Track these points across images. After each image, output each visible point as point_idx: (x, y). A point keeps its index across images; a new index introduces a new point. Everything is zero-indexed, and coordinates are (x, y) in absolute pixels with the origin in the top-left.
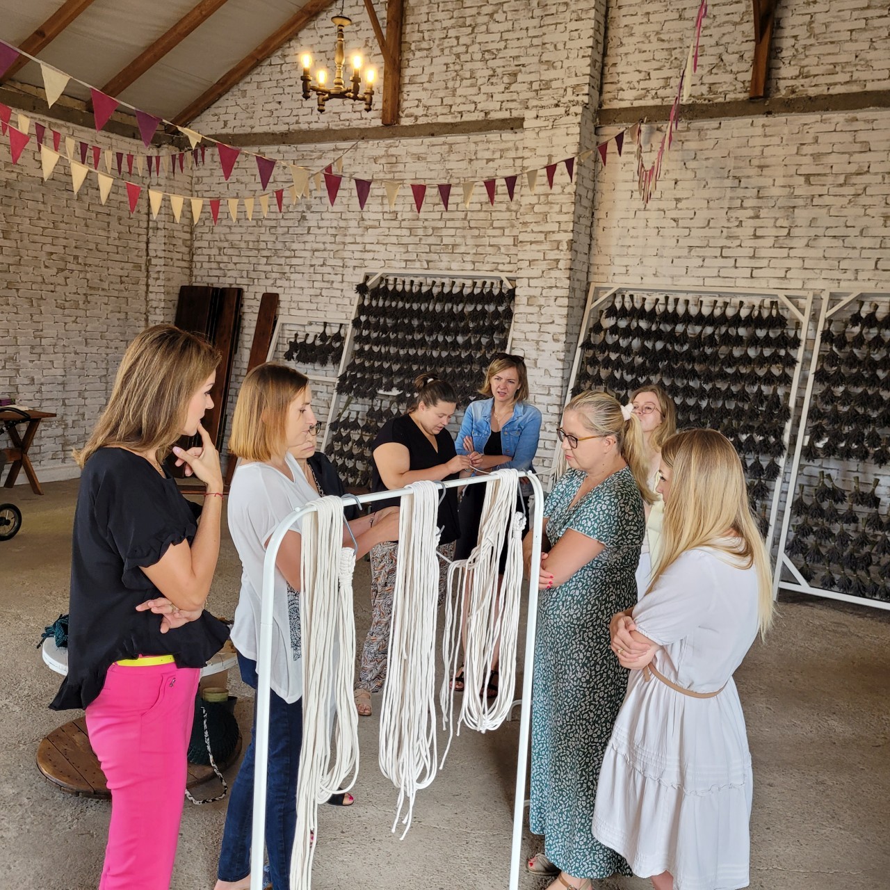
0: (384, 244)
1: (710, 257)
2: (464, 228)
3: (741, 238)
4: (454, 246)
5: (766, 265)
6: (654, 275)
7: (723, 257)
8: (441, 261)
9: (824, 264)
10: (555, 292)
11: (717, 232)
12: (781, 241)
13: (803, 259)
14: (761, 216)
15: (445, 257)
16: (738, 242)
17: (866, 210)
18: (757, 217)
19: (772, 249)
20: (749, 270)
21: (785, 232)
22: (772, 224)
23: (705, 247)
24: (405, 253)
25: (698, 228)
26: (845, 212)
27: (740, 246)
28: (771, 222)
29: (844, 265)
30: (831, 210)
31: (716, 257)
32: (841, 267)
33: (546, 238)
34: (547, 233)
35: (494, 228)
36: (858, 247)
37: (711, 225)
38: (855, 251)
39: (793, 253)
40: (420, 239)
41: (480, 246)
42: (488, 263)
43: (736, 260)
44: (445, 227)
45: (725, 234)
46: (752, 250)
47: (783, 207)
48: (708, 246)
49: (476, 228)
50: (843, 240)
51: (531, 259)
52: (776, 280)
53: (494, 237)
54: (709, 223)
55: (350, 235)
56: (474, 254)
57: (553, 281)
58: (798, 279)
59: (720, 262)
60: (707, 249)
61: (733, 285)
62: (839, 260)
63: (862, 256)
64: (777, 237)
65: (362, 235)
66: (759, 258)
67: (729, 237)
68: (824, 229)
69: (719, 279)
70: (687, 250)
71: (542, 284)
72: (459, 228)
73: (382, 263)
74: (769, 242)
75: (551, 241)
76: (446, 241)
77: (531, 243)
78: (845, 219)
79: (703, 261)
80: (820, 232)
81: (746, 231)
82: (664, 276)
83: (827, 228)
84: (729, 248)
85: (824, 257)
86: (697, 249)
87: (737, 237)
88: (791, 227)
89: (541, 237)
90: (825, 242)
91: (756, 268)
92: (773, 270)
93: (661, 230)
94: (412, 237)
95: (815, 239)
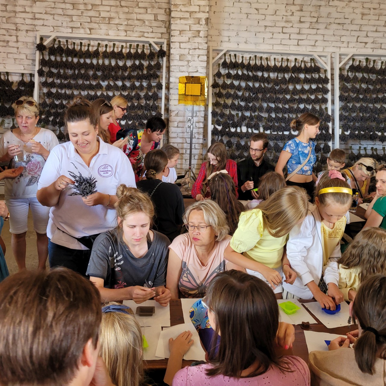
0: (51, 14)
1: (276, 33)
2: (117, 6)
3: (293, 22)
4: (110, 18)
5: (305, 38)
6: (245, 42)
7: (283, 33)
8: (101, 29)
9: (333, 38)
10: (198, 52)
11: (280, 18)
12: (313, 25)
13: (324, 35)
14: (304, 10)
15: (103, 26)
16: (291, 25)
17: (354, 10)
18: (302, 10)
19: (309, 29)
20: (297, 41)
21: (315, 20)
22: (309, 15)
23: (274, 27)
24: (70, 22)
25: (270, 15)
26: (344, 10)
27: (292, 27)
28: (308, 14)
29: (343, 39)
30: (338, 9)
31: (279, 33)
32: (341, 41)
33: (190, 16)
34: (191, 13)
35: (139, 8)
36: (350, 30)
37: (277, 14)
38: (348, 32)
39: (319, 32)
40: (82, 12)
41: (130, 19)
42: (137, 31)
43: (290, 35)
44: (102, 5)
45: (284, 19)
46: (298, 29)
47: (315, 6)
48: (275, 26)
49: (126, 7)
50: (343, 26)
51: (181, 29)
52: (310, 47)
53: (140, 14)
54: (276, 13)
55: (20, 6)
56: (126, 25)
57: (197, 44)
58: (320, 46)
59: (282, 36)
60: (275, 28)
61: (288, 49)
62: (341, 36)
63: (351, 35)
64: (311, 22)
65: (31, 6)
66: (302, 34)
67: (287, 22)
68: (334, 19)
69: (281, 45)
70: (263, 28)
71: (189, 47)
72: (113, 6)
73: (52, 29)
74: (307, 25)
75: (194, 18)
76: (103, 14)
77: (181, 19)
78: (343, 14)
79: (273, 35)
80: (332, 20)
81: (295, 18)
82: (251, 43)
83: (336, 19)
84: (287, 27)
85: (334, 35)
86: (269, 28)
87: (290, 22)
88: (318, 17)
89: (187, 15)
90: (334, 26)
91: (300, 40)
92: (309, 41)
93: (249, 15)
94: (75, 10)
95: (329, 25)
